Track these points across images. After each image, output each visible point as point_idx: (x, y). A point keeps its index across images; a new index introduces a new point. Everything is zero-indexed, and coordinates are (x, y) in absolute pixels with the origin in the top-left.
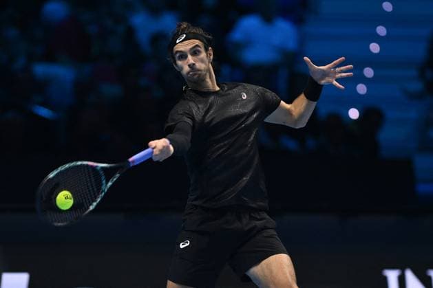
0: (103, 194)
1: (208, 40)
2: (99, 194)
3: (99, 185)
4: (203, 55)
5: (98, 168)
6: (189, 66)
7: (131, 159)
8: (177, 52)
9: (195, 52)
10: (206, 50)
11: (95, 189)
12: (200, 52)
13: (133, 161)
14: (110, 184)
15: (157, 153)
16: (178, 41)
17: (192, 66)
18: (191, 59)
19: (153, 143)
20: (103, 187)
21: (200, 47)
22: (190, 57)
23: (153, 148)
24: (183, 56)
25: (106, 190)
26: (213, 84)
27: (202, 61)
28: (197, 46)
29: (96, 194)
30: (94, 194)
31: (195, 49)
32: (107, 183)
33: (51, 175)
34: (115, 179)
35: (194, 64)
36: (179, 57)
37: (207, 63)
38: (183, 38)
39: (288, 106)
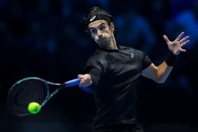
0: (47, 100)
1: (110, 18)
2: (44, 101)
3: (45, 95)
4: (107, 28)
5: (46, 84)
6: (98, 36)
7: (66, 83)
8: (91, 28)
9: (102, 28)
10: (109, 25)
11: (43, 97)
12: (105, 27)
13: (68, 84)
14: (52, 95)
15: (83, 82)
16: (91, 20)
17: (100, 37)
18: (99, 32)
19: (81, 76)
20: (47, 97)
21: (104, 24)
22: (98, 31)
23: (81, 79)
24: (95, 31)
25: (49, 99)
26: (114, 45)
27: (107, 32)
28: (103, 23)
29: (43, 100)
30: (42, 100)
31: (101, 26)
32: (50, 94)
33: (19, 82)
34: (55, 93)
35: (101, 35)
36: (92, 31)
37: (110, 33)
38: (94, 18)
39: (156, 68)
